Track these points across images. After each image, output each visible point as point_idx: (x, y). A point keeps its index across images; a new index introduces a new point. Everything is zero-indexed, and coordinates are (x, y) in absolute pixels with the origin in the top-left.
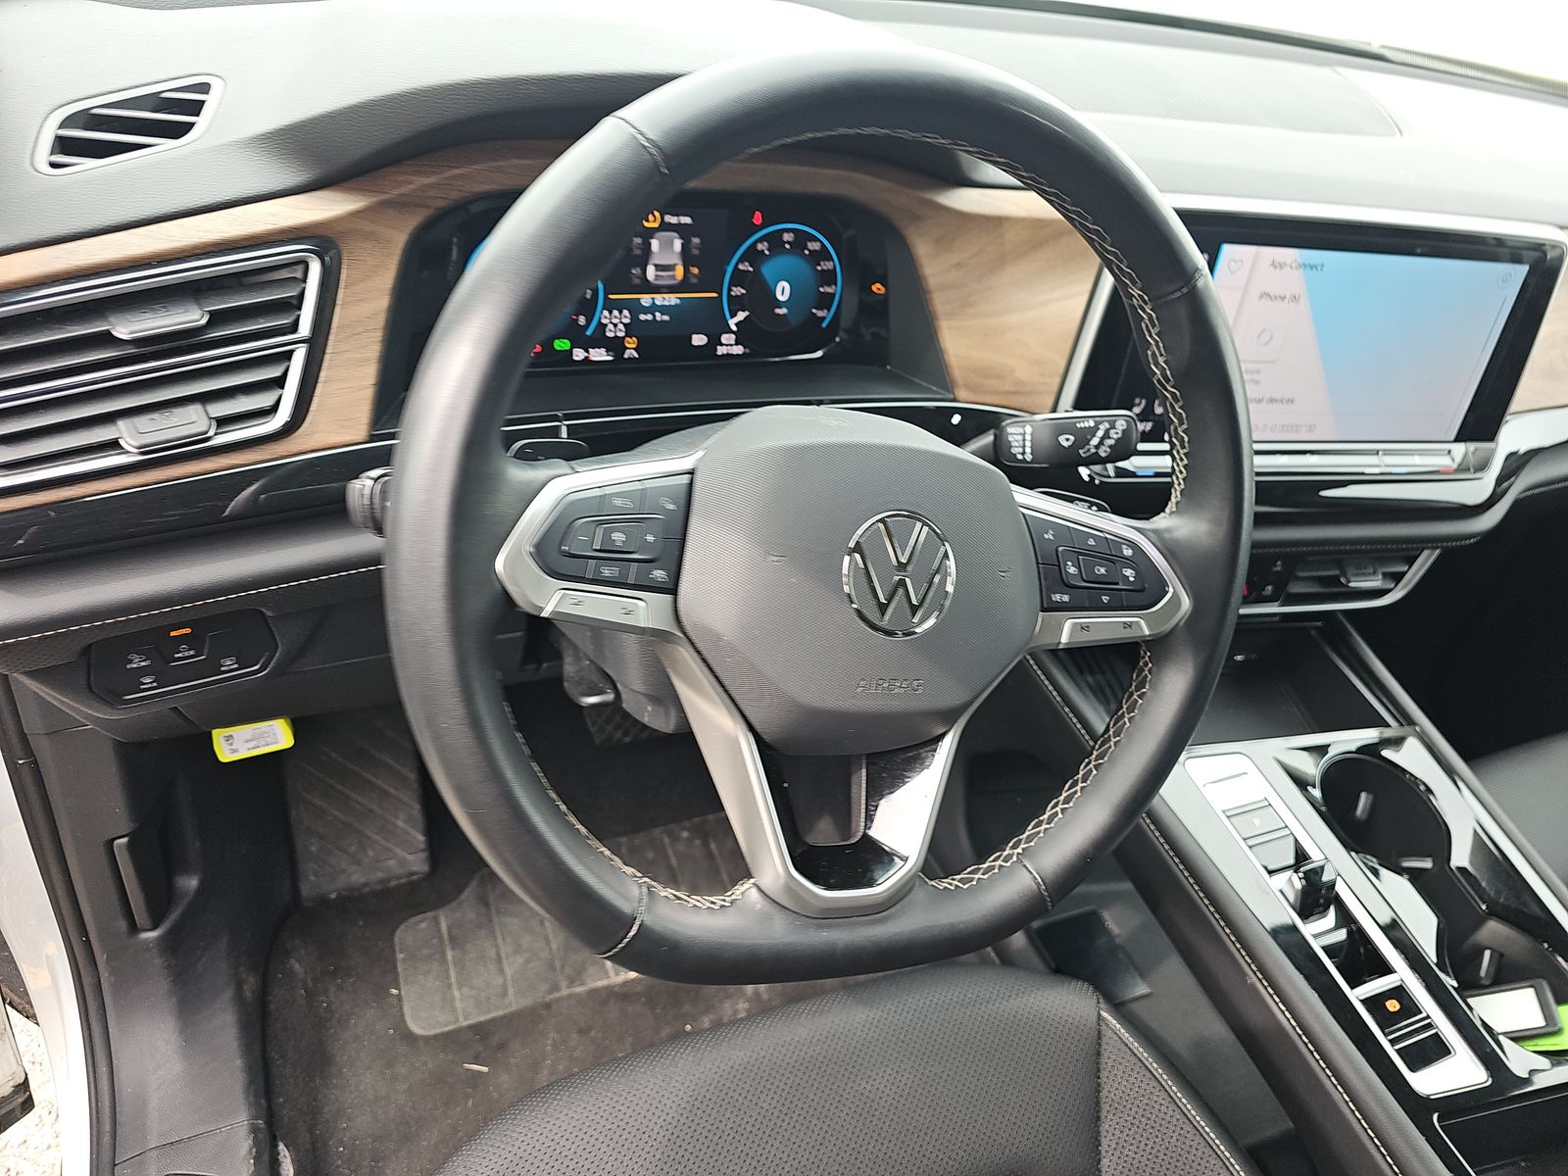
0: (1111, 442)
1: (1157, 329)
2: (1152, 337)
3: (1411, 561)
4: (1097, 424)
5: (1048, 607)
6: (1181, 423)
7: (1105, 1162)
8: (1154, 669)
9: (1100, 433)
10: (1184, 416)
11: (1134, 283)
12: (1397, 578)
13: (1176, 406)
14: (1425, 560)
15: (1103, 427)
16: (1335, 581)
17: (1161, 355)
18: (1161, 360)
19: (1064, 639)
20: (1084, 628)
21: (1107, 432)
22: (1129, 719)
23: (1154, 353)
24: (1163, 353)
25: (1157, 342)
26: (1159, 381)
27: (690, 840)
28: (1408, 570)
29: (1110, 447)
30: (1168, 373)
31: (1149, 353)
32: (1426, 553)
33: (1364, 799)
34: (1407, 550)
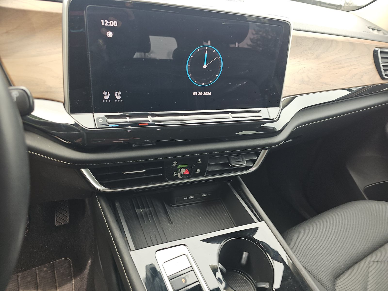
3: (258, 155)
12: (254, 161)
14: (263, 154)
16: (226, 165)
27: (47, 271)
28: (258, 158)
32: (263, 151)
33: (245, 254)
34: (256, 151)
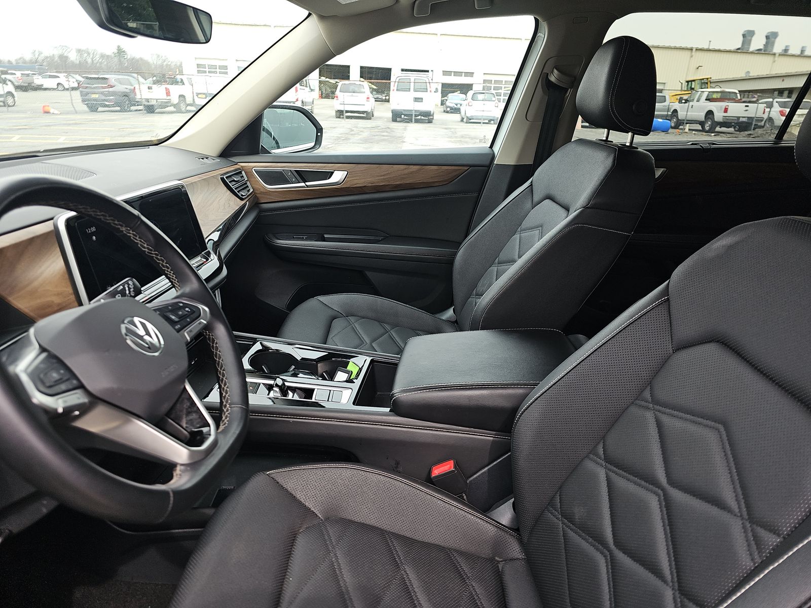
0: (132, 290)
1: (138, 237)
2: (138, 240)
4: (124, 286)
5: (178, 331)
6: (163, 261)
7: (307, 504)
8: (213, 334)
9: (127, 289)
10: (163, 258)
11: (121, 226)
13: (159, 257)
15: (126, 286)
17: (144, 244)
18: (145, 245)
19: (188, 338)
20: (191, 331)
21: (128, 287)
22: (219, 352)
23: (141, 245)
24: (144, 242)
25: (140, 241)
26: (148, 252)
29: (133, 291)
30: (150, 248)
31: (139, 245)
32: (216, 292)
